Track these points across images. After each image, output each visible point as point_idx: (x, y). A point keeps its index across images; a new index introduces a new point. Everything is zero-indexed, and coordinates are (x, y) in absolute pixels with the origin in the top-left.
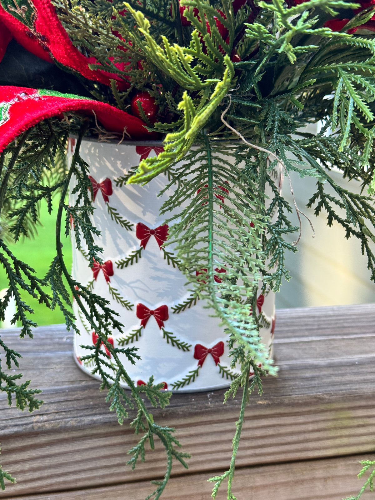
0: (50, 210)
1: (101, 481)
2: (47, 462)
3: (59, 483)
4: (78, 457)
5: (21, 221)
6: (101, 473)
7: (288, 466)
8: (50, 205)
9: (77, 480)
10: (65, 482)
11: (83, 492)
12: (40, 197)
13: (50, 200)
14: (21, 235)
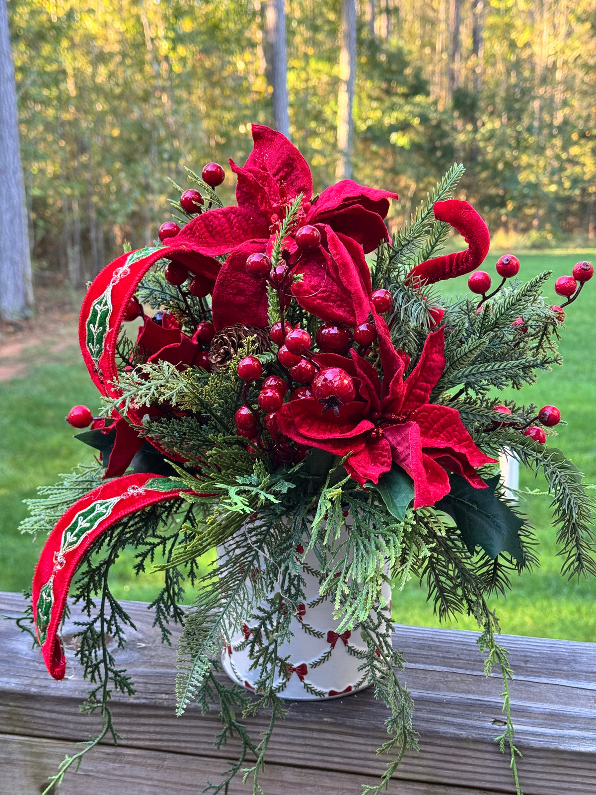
0: (164, 554)
1: (204, 752)
2: (165, 729)
3: (173, 747)
4: (186, 731)
5: (142, 561)
6: (203, 746)
7: (353, 776)
8: (164, 550)
9: (186, 748)
10: (178, 747)
11: (191, 757)
12: (158, 544)
13: (165, 547)
14: (141, 571)
